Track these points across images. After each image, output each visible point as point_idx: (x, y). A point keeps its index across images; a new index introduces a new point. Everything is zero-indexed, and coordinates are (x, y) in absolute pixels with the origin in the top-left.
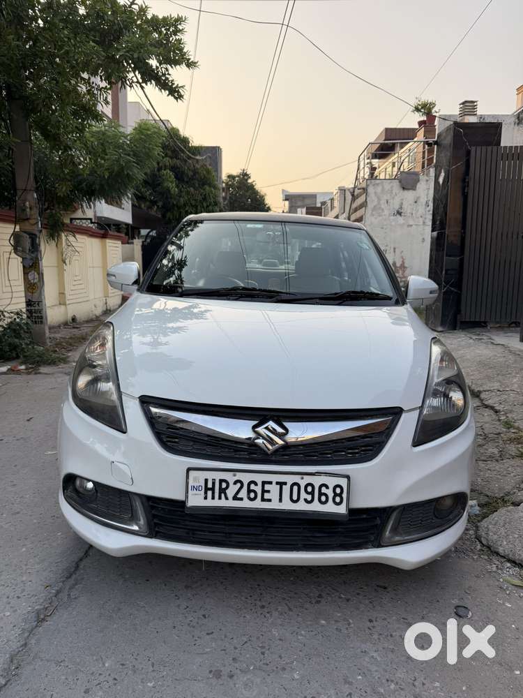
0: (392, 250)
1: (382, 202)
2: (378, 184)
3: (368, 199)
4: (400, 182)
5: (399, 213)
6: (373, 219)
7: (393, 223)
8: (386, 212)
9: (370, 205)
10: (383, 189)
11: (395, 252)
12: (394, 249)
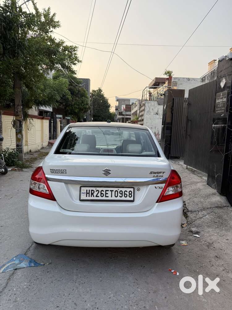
0: (154, 128)
1: (151, 109)
2: (149, 103)
3: (145, 108)
4: (158, 102)
5: (157, 114)
6: (147, 116)
7: (155, 117)
8: (152, 113)
9: (146, 110)
10: (151, 105)
11: (155, 128)
12: (155, 127)
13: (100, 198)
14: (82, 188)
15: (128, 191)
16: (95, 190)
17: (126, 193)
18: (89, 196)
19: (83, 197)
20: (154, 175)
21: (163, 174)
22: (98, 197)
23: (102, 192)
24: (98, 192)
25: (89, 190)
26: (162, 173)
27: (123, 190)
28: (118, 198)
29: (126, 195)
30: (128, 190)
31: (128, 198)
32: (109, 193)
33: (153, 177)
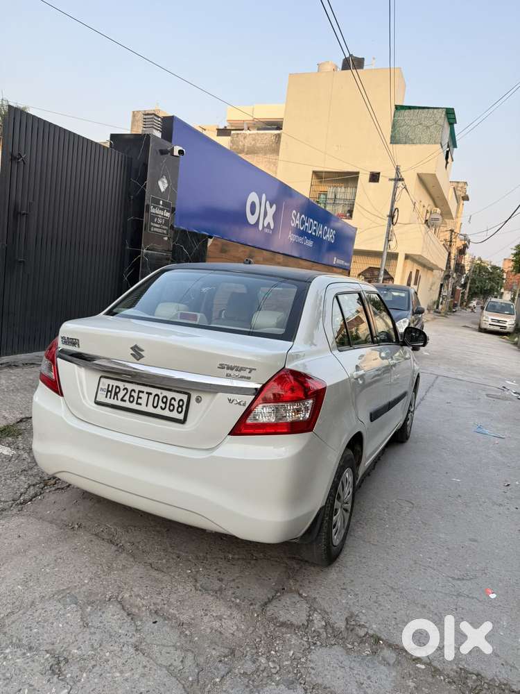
13: (127, 405)
14: (102, 380)
15: (177, 400)
16: (122, 388)
17: (173, 402)
18: (110, 398)
19: (101, 398)
20: (229, 372)
21: (250, 372)
22: (125, 401)
23: (133, 393)
24: (125, 391)
25: (113, 386)
26: (248, 370)
27: (170, 395)
28: (158, 411)
29: (172, 408)
30: (178, 396)
31: (174, 415)
32: (144, 396)
33: (227, 375)
